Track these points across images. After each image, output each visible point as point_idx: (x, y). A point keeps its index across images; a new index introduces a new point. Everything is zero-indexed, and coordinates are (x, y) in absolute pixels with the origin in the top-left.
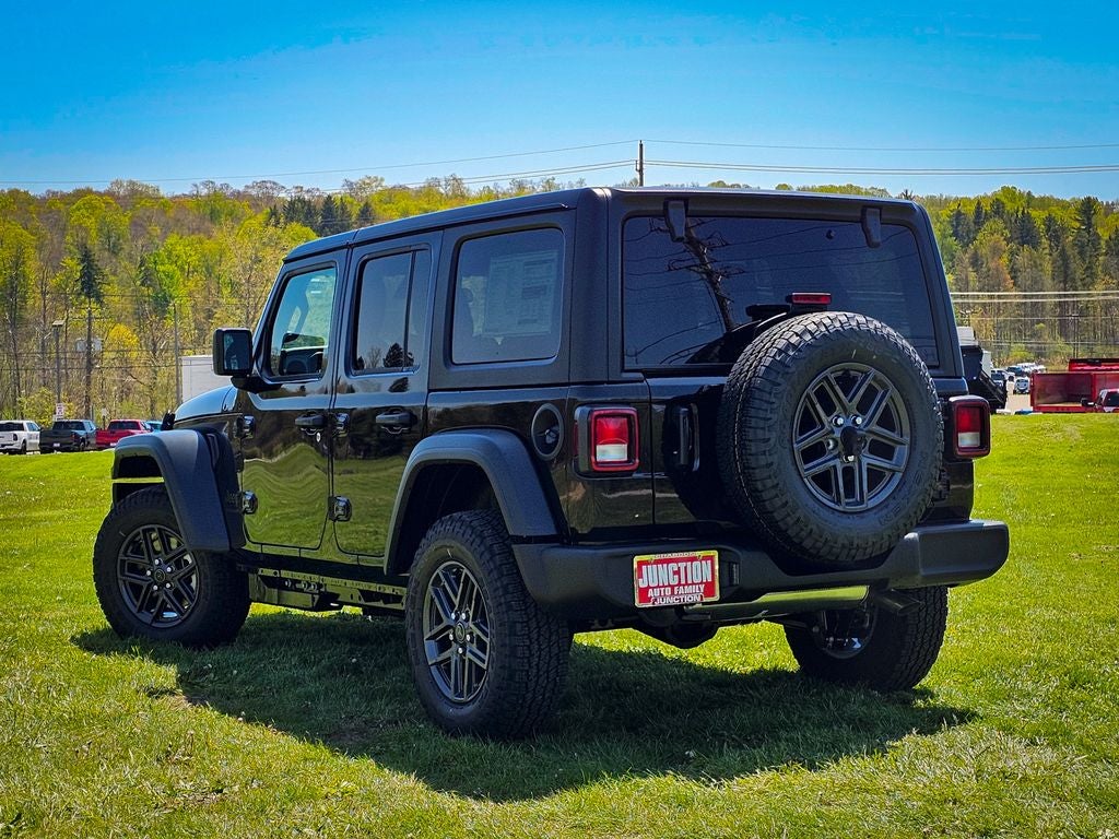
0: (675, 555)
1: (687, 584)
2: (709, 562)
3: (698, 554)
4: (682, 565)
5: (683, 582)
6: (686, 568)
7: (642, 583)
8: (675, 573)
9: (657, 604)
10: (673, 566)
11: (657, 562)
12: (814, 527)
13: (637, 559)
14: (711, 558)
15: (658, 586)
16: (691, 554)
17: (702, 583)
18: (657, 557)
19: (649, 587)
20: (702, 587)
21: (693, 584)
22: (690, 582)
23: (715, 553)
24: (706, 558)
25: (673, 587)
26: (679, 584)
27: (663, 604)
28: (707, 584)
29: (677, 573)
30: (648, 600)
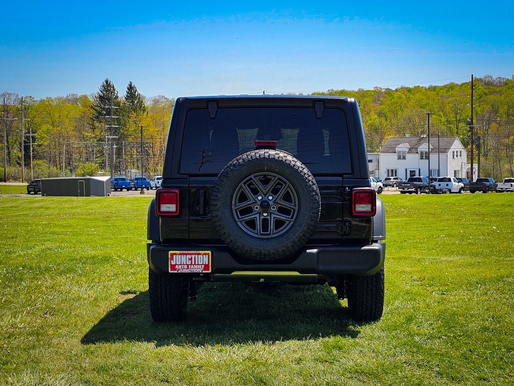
0: (189, 252)
1: (195, 264)
2: (207, 256)
3: (200, 252)
4: (193, 256)
5: (193, 263)
6: (195, 257)
7: (173, 263)
8: (189, 259)
9: (179, 272)
10: (189, 256)
11: (180, 254)
12: (240, 245)
13: (170, 252)
14: (208, 254)
15: (181, 264)
16: (197, 252)
17: (203, 264)
18: (181, 252)
19: (176, 264)
20: (203, 266)
21: (198, 264)
22: (197, 263)
23: (210, 252)
24: (204, 254)
25: (188, 265)
26: (191, 264)
27: (183, 272)
28: (205, 265)
29: (191, 259)
30: (175, 270)
